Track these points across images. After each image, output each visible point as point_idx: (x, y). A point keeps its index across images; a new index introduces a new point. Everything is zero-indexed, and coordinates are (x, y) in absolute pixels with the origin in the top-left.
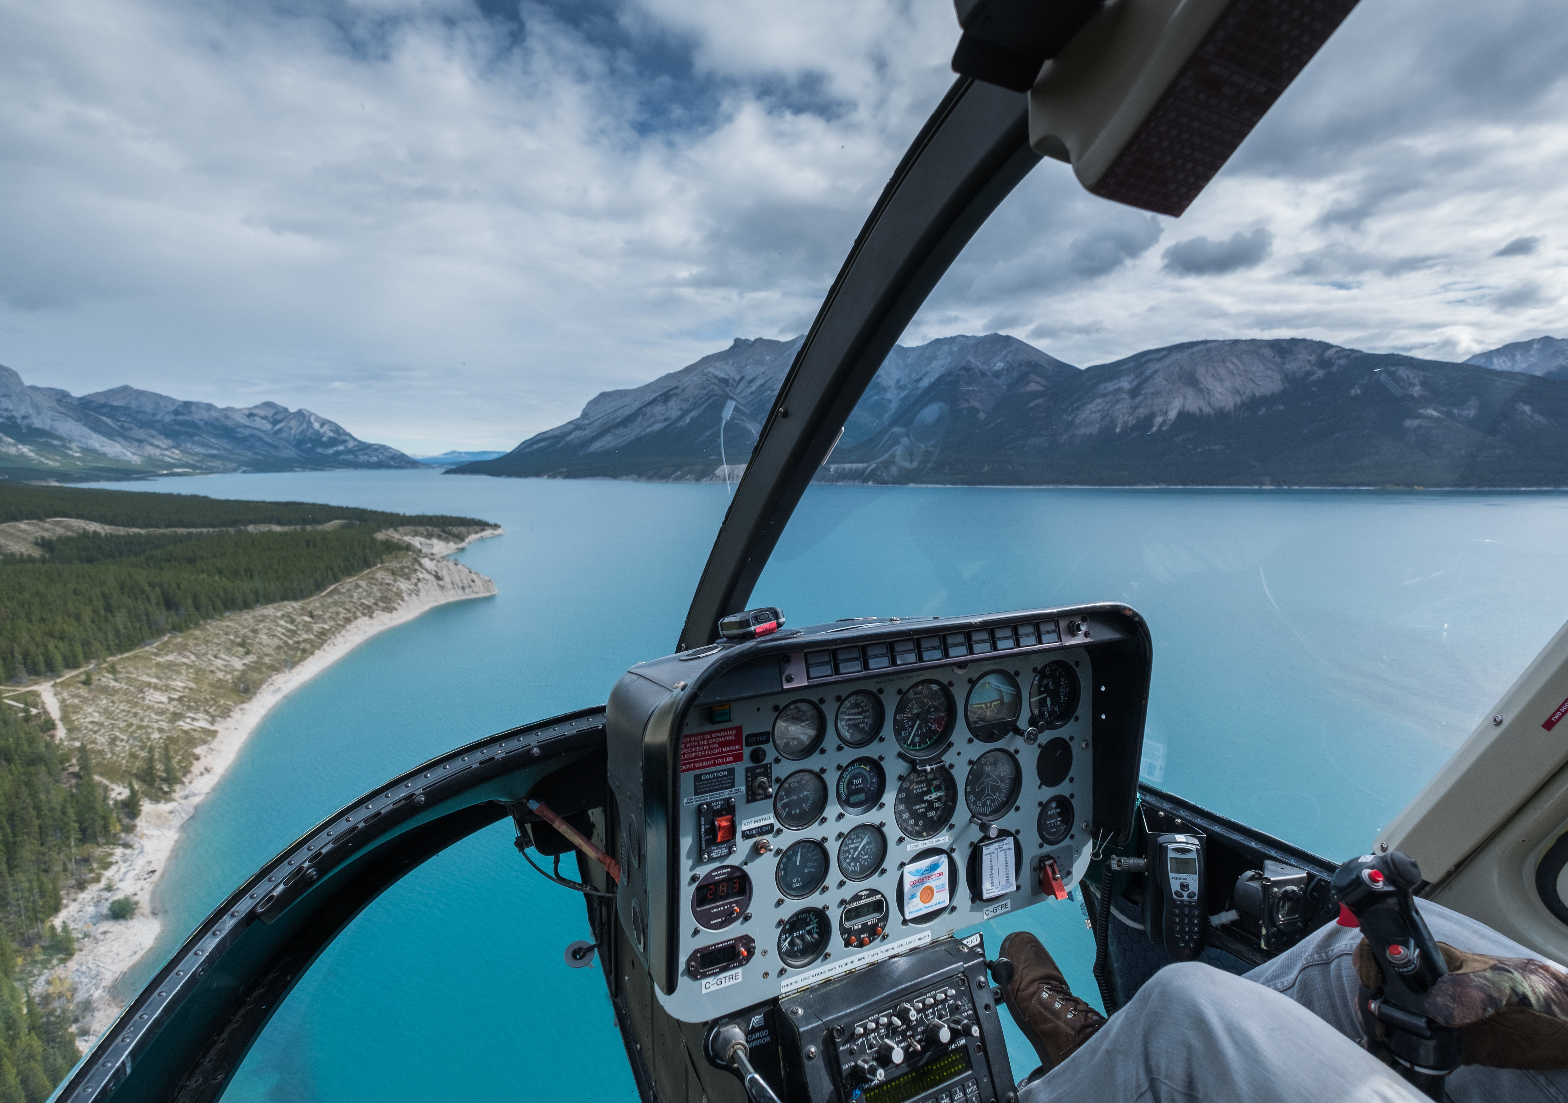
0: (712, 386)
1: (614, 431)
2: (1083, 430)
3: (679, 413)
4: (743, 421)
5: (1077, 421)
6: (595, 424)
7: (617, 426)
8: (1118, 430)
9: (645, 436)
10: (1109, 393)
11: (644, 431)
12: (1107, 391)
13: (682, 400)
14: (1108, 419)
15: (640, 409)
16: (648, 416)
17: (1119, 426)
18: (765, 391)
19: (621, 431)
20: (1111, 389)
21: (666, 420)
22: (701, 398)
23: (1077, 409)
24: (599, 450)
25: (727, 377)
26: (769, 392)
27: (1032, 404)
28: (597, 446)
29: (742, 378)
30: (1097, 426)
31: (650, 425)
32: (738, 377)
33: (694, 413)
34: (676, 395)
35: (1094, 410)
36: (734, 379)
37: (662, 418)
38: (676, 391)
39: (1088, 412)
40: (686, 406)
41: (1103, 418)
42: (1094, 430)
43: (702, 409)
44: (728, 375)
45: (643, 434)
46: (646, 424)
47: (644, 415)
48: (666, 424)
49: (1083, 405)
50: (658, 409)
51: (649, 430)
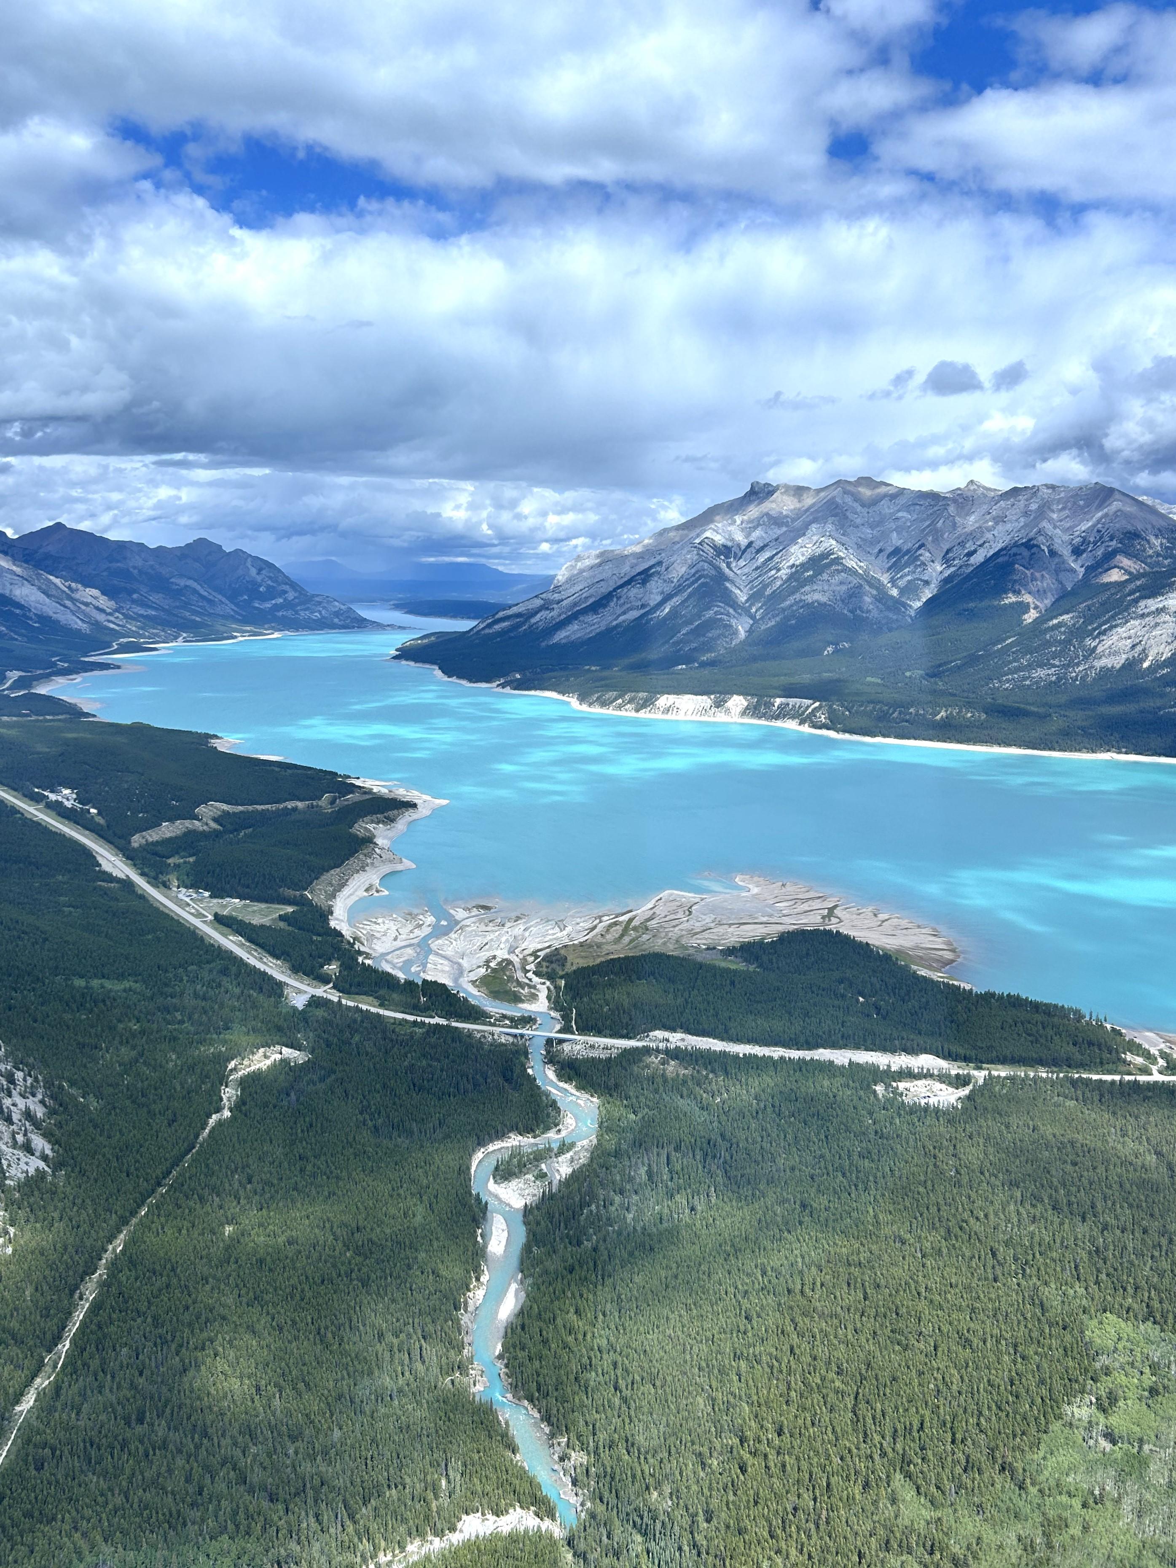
0: (701, 563)
1: (581, 618)
2: (1105, 662)
3: (659, 598)
4: (728, 615)
5: (1100, 649)
6: (564, 603)
7: (585, 611)
8: (1146, 665)
9: (617, 626)
10: (1149, 614)
11: (616, 619)
12: (1146, 611)
13: (665, 581)
14: (1139, 648)
15: (615, 590)
16: (622, 601)
17: (1150, 658)
18: (771, 570)
19: (591, 618)
20: (1153, 608)
21: (643, 606)
22: (687, 580)
23: (1104, 633)
24: (563, 641)
25: (729, 544)
26: (773, 572)
27: (1055, 621)
28: (561, 636)
29: (750, 544)
30: (1124, 656)
31: (624, 613)
32: (744, 542)
33: (676, 601)
34: (658, 573)
35: (1125, 635)
36: (739, 545)
37: (640, 603)
38: (658, 569)
39: (1115, 638)
40: (668, 589)
41: (1133, 647)
42: (1118, 662)
43: (685, 594)
44: (733, 540)
45: (615, 623)
46: (619, 612)
47: (619, 598)
48: (642, 611)
49: (1111, 628)
50: (634, 592)
51: (622, 618)
